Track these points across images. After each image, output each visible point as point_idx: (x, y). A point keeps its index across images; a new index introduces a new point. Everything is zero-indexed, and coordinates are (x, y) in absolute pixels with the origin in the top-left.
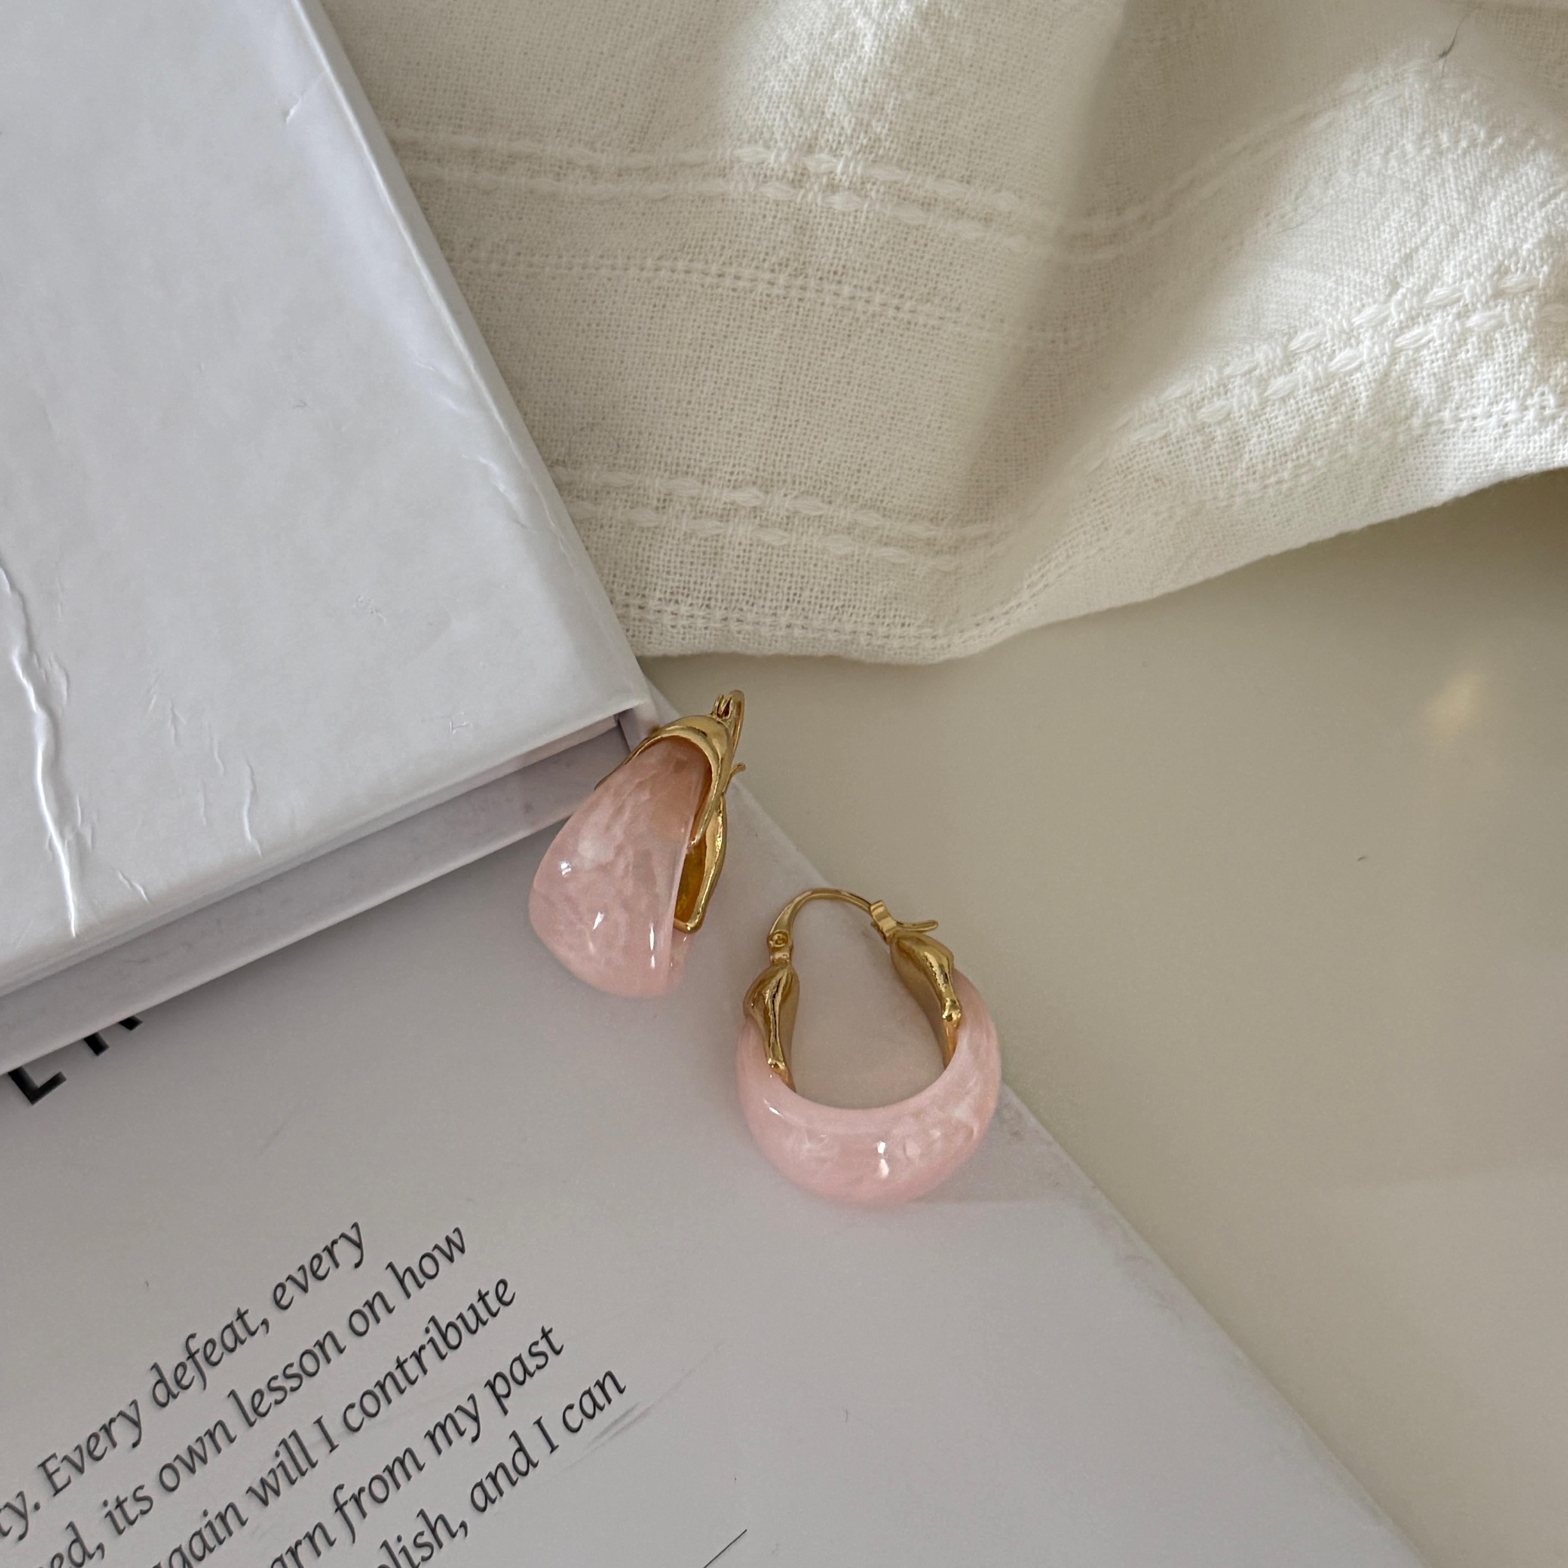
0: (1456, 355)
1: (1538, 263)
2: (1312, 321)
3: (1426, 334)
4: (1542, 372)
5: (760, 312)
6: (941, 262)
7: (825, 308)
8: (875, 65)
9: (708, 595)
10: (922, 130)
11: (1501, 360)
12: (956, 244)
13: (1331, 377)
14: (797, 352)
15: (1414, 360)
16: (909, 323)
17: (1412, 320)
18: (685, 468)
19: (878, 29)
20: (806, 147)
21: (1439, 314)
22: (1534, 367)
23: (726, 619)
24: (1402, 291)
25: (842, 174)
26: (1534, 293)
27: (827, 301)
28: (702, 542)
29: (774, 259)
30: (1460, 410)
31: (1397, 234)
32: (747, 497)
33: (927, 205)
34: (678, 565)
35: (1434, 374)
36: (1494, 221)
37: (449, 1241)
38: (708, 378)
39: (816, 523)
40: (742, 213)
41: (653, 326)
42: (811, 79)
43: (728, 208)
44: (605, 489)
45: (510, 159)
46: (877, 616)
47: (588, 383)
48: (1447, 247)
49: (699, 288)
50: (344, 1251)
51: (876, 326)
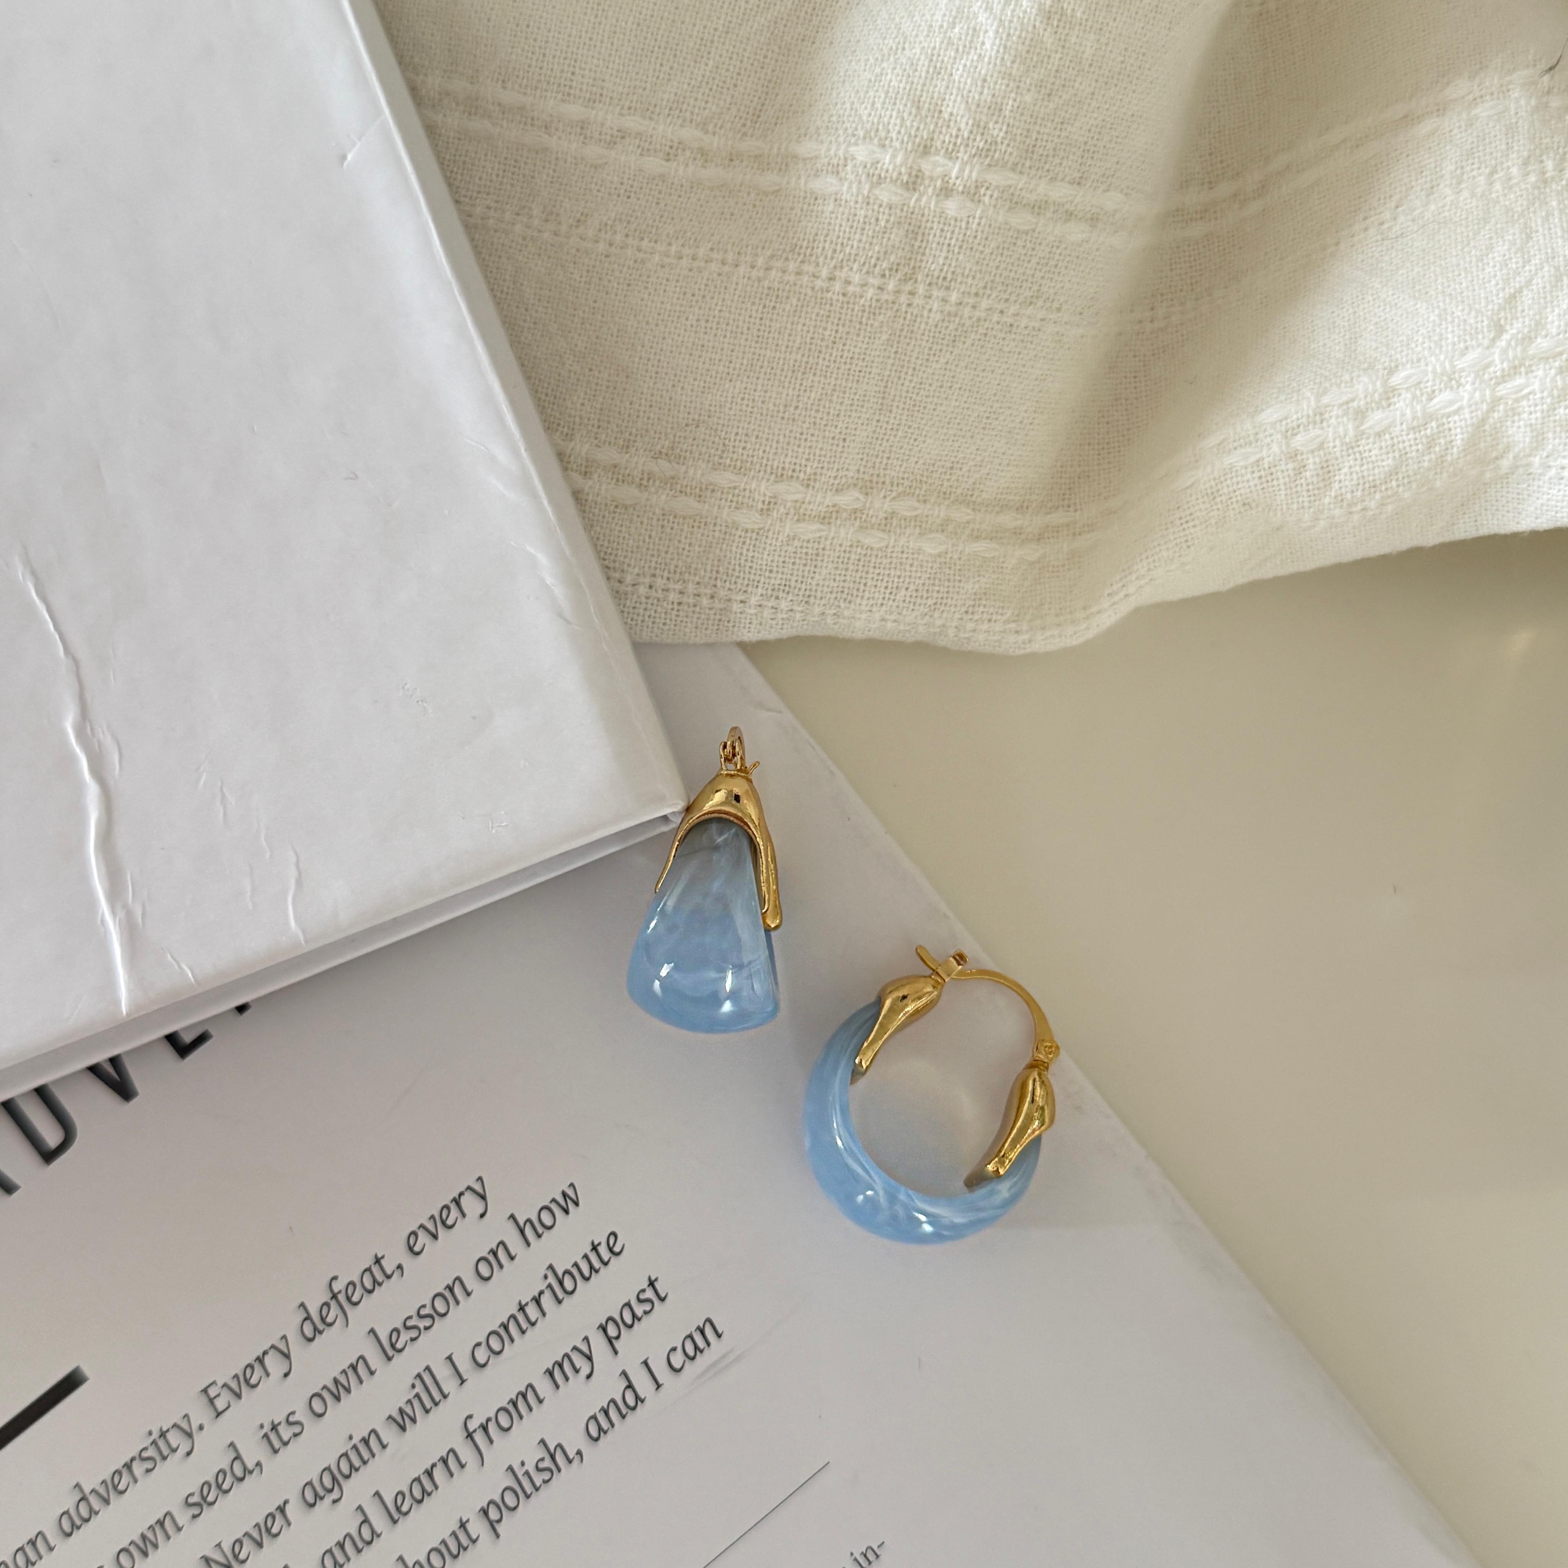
0: (1555, 409)
2: (1414, 357)
3: (1527, 385)
5: (869, 318)
6: (1047, 264)
7: (932, 315)
8: (995, 64)
9: (808, 593)
10: (1038, 133)
12: (1063, 246)
13: (1429, 418)
14: (903, 357)
15: (1513, 409)
16: (1011, 325)
17: (1515, 370)
18: (790, 473)
19: (999, 26)
20: (921, 148)
21: (1542, 366)
23: (823, 614)
24: (1506, 337)
25: (957, 178)
27: (935, 307)
28: (805, 544)
29: (885, 265)
30: (1551, 459)
31: (1501, 270)
32: (848, 499)
33: (1038, 208)
34: (781, 564)
35: (1531, 425)
37: (565, 1195)
38: (816, 384)
39: (913, 523)
40: (855, 215)
41: (762, 328)
42: (929, 76)
43: (841, 209)
44: (711, 487)
45: (620, 134)
46: (967, 612)
47: (695, 379)
48: (1551, 292)
49: (809, 292)
50: (470, 1203)
51: (980, 330)
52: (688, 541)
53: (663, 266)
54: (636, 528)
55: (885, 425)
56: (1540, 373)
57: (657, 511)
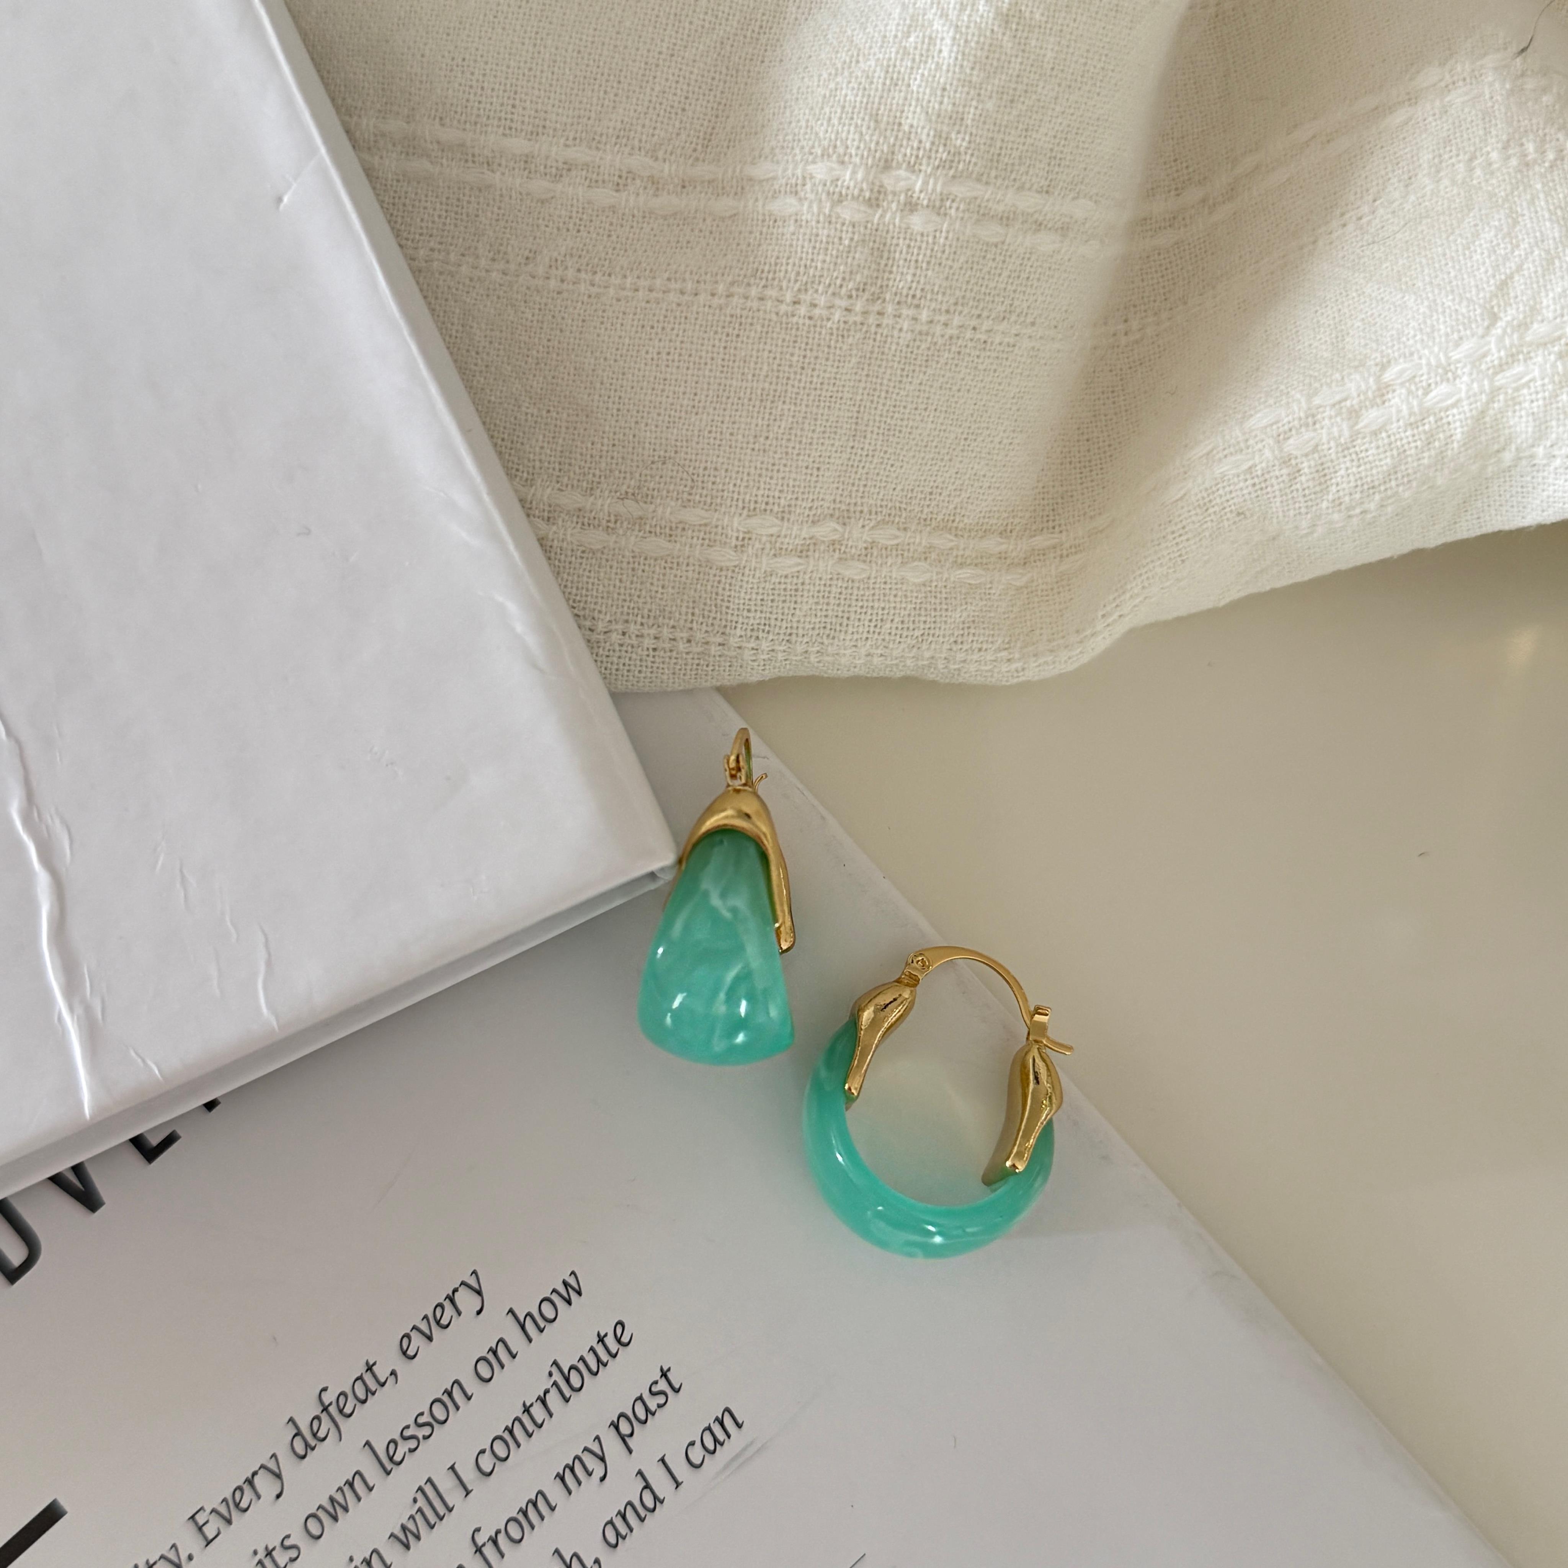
0: (1557, 396)
2: (1407, 351)
3: (1526, 373)
5: (837, 341)
6: (1019, 277)
7: (903, 335)
8: (954, 72)
9: (789, 631)
10: (1003, 141)
12: (1033, 258)
13: (1426, 413)
14: (874, 380)
15: (1513, 399)
16: (985, 342)
17: (1513, 357)
18: (763, 506)
19: (956, 32)
20: (882, 164)
21: (1540, 352)
23: (806, 652)
24: (1500, 324)
25: (921, 192)
27: (906, 326)
28: (783, 580)
29: (851, 285)
30: (1555, 447)
31: (1489, 257)
32: (827, 530)
33: (1006, 220)
34: (759, 602)
35: (1533, 414)
37: (566, 1284)
38: (786, 412)
39: (894, 552)
40: (817, 235)
41: (727, 357)
42: (886, 87)
43: (802, 231)
44: (681, 526)
45: (565, 166)
46: (955, 642)
47: (659, 415)
48: (1544, 276)
49: (774, 317)
50: (465, 1299)
51: (953, 348)
52: (661, 583)
53: (618, 300)
54: (606, 573)
55: (859, 451)
56: (1540, 359)
57: (627, 554)
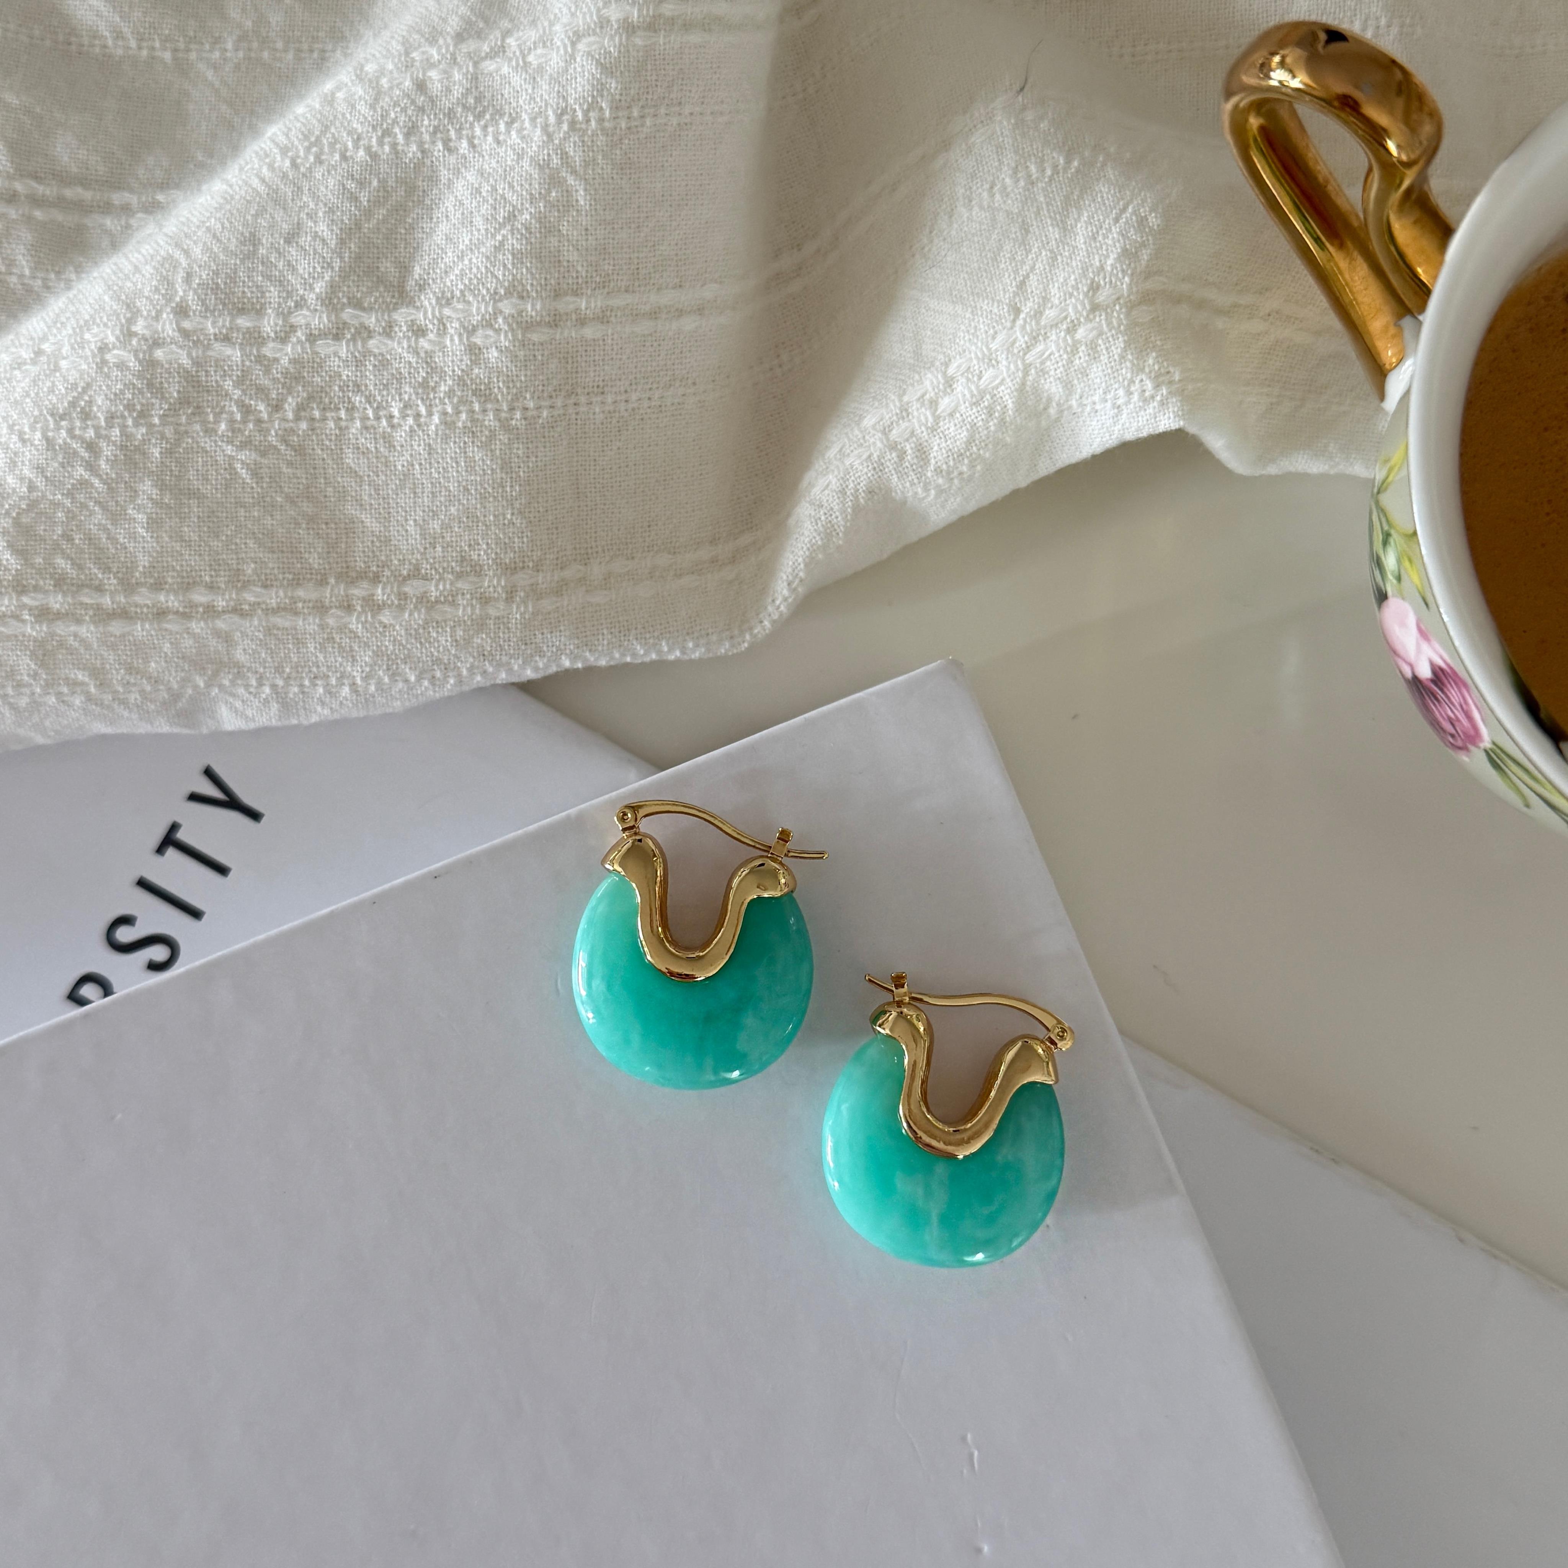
0: (1072, 362)
1: (1120, 275)
2: (960, 349)
3: (1046, 350)
4: (1138, 364)
5: (549, 432)
6: (674, 353)
7: (597, 416)
11: (1106, 361)
12: (681, 337)
13: (983, 393)
14: (583, 454)
15: (1042, 370)
16: (660, 406)
17: (1035, 339)
20: (553, 294)
21: (1054, 332)
22: (1131, 362)
24: (1022, 316)
25: (586, 309)
26: (1122, 301)
27: (597, 410)
29: (550, 389)
30: (1084, 399)
31: (1011, 264)
33: (654, 314)
35: (1059, 379)
36: (1082, 241)
43: (503, 355)
48: (1051, 271)
51: (637, 417)
55: (585, 509)
56: (1054, 337)
